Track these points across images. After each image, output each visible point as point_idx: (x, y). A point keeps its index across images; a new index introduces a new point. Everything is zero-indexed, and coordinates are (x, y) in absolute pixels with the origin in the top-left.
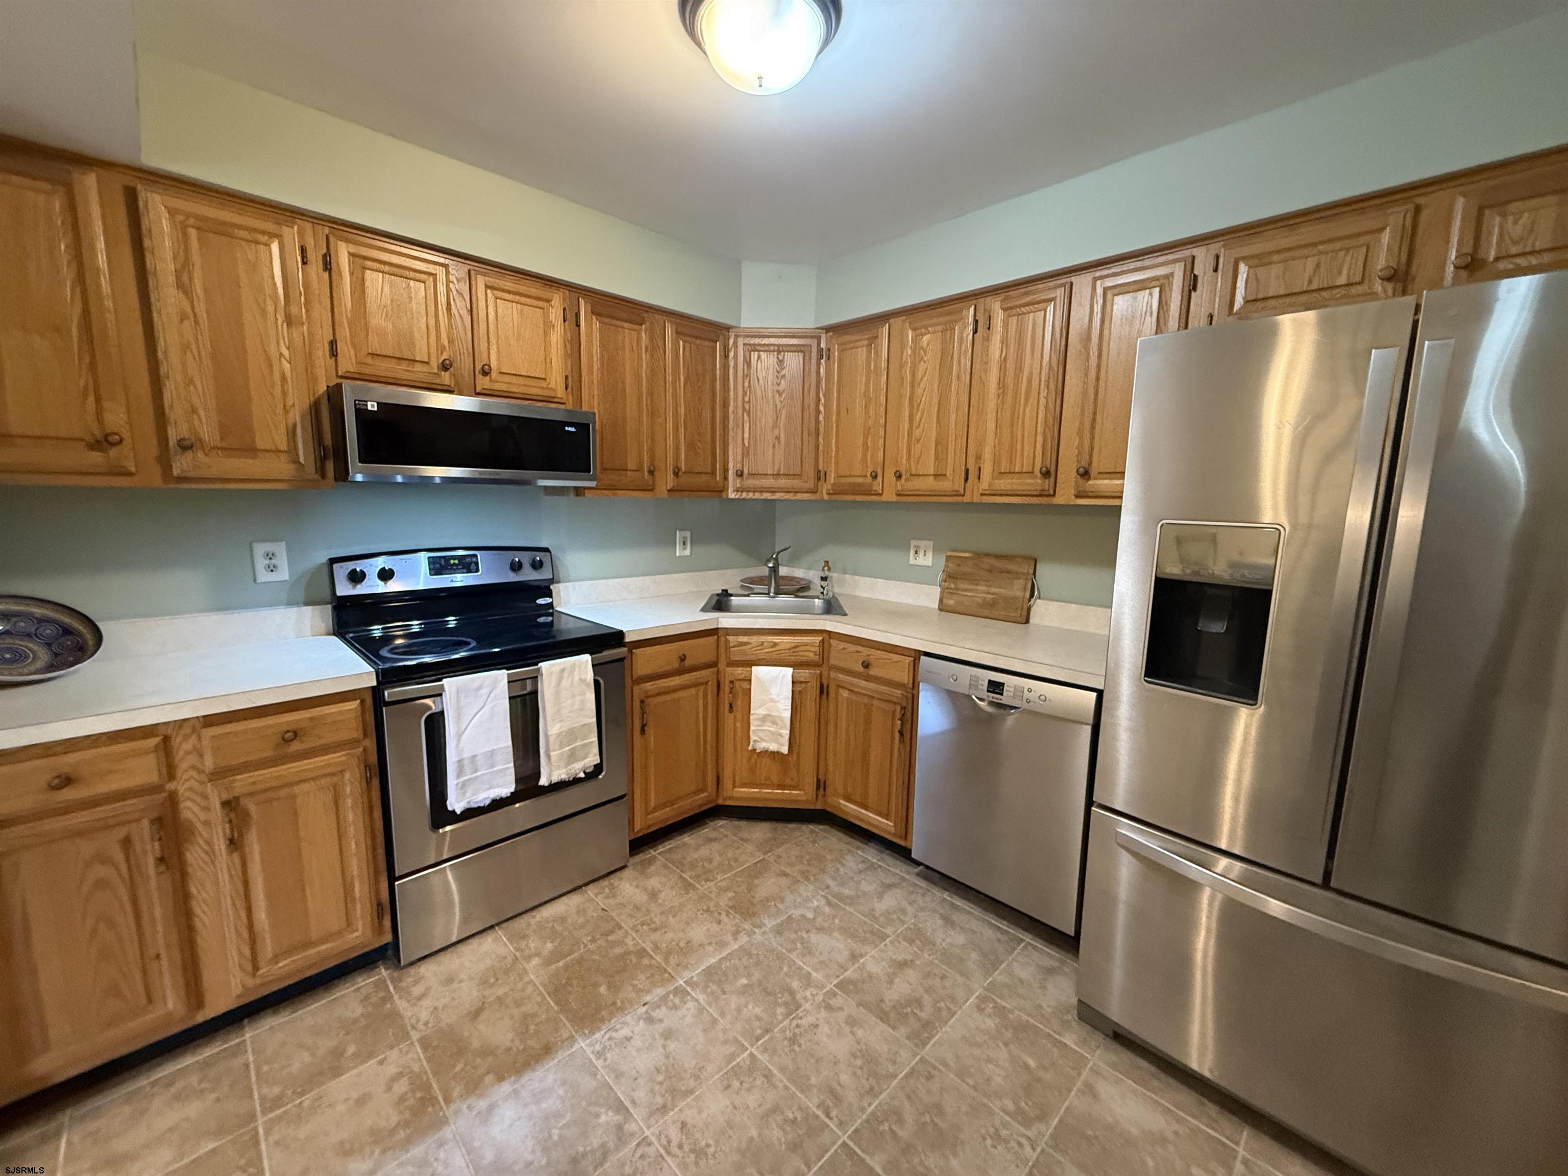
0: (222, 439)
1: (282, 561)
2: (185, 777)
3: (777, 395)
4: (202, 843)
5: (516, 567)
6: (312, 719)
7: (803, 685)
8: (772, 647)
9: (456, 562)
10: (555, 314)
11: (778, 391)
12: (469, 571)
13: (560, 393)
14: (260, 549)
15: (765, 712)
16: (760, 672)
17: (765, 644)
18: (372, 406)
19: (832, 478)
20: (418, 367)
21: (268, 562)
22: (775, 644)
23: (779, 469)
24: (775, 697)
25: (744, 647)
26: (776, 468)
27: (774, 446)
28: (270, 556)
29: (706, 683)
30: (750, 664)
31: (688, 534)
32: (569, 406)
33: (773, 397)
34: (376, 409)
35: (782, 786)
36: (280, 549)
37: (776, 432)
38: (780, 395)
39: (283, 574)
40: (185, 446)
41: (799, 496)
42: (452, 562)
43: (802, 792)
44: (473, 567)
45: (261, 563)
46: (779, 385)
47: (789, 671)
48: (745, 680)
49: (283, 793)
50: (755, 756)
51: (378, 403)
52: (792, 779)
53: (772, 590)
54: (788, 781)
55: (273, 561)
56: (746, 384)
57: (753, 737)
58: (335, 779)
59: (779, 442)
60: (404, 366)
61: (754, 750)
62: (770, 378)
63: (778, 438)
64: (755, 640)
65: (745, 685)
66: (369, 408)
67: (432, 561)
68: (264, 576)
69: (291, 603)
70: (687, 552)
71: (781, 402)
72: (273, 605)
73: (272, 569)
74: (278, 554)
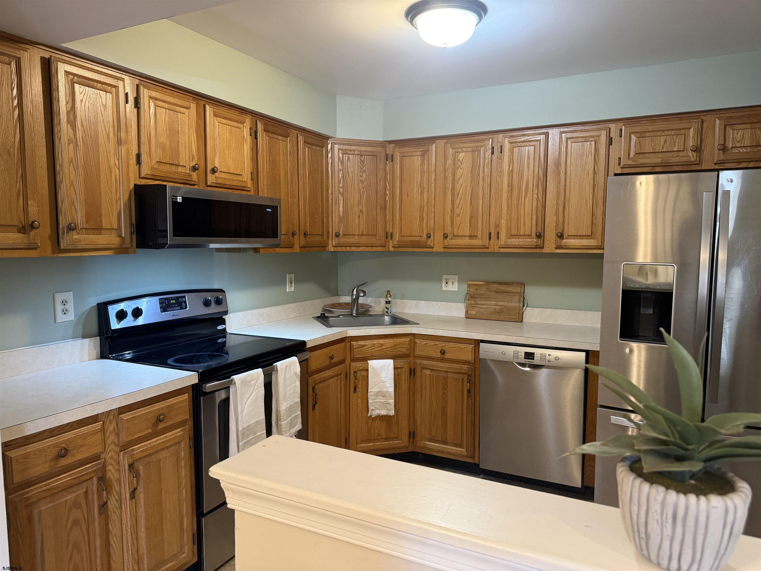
0: (87, 222)
1: (70, 306)
2: (110, 449)
3: (361, 184)
4: (115, 494)
5: (207, 303)
6: (168, 407)
7: (400, 370)
8: (381, 347)
9: (174, 301)
10: (246, 132)
11: (361, 181)
12: (182, 308)
13: (249, 184)
14: (59, 297)
15: (378, 390)
16: (373, 364)
17: (376, 345)
18: (179, 199)
19: (397, 237)
20: (180, 169)
21: (63, 307)
22: (382, 345)
23: (363, 231)
24: (383, 379)
25: (363, 348)
26: (361, 231)
27: (359, 216)
28: (64, 303)
29: (341, 374)
30: (365, 359)
31: (293, 276)
32: (252, 193)
33: (358, 184)
34: (181, 201)
35: (387, 439)
36: (69, 296)
37: (360, 208)
38: (363, 183)
39: (71, 316)
40: (71, 228)
41: (374, 249)
42: (172, 301)
43: (400, 441)
44: (183, 305)
45: (59, 307)
46: (361, 176)
47: (390, 362)
48: (363, 370)
50: (371, 421)
51: (182, 198)
52: (394, 433)
53: (354, 312)
54: (392, 435)
55: (66, 307)
56: (340, 175)
57: (371, 407)
58: (176, 447)
59: (362, 213)
60: (173, 168)
61: (371, 416)
62: (356, 172)
63: (361, 211)
64: (369, 342)
65: (364, 373)
66: (178, 201)
67: (161, 302)
68: (61, 318)
69: (74, 337)
70: (293, 289)
71: (363, 188)
72: (64, 338)
73: (65, 312)
74: (68, 301)
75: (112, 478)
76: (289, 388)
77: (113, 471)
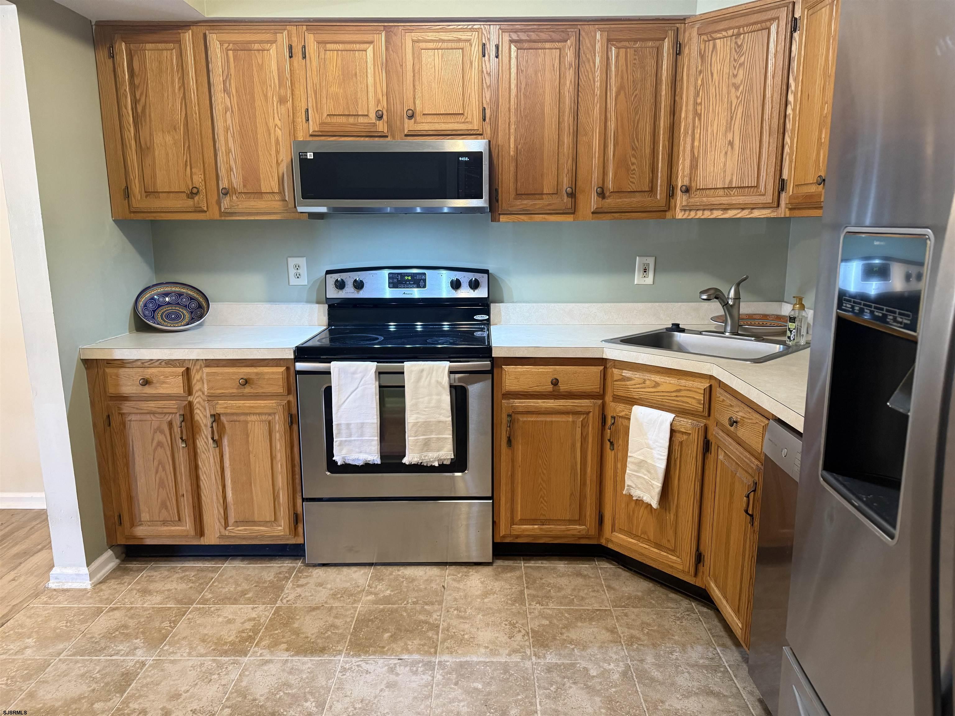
0: (244, 186)
1: (303, 271)
2: (197, 395)
3: (733, 90)
4: (204, 437)
5: (456, 285)
6: (257, 374)
7: (685, 437)
8: (654, 387)
9: (410, 278)
10: (474, 51)
11: (734, 85)
12: (419, 287)
13: (476, 125)
14: (292, 262)
15: (641, 458)
16: (638, 412)
17: (648, 382)
18: (310, 156)
19: (790, 188)
20: (361, 120)
21: (296, 271)
22: (657, 385)
23: (731, 182)
24: (651, 442)
25: (628, 383)
26: (727, 181)
27: (726, 153)
28: (297, 267)
29: (588, 413)
30: (632, 402)
31: (651, 261)
33: (729, 93)
34: (312, 158)
35: (658, 546)
36: (302, 262)
37: (730, 136)
38: (737, 88)
39: (304, 281)
40: (226, 193)
41: (757, 214)
42: (406, 278)
43: (678, 560)
44: (422, 283)
45: (292, 271)
46: (735, 76)
47: (670, 417)
48: (625, 418)
49: (242, 418)
50: (633, 504)
51: (314, 153)
52: (669, 541)
53: (729, 329)
54: (664, 542)
55: (298, 271)
56: (699, 82)
57: (628, 482)
58: (270, 418)
59: (732, 148)
60: (351, 120)
61: (631, 496)
62: (726, 70)
63: (731, 144)
64: (637, 376)
65: (625, 422)
66: (308, 157)
67: (391, 276)
68: (294, 281)
69: (308, 301)
70: (649, 280)
71: (738, 98)
72: (298, 301)
73: (298, 276)
74: (301, 266)
75: (201, 422)
76: (426, 399)
77: (201, 415)
